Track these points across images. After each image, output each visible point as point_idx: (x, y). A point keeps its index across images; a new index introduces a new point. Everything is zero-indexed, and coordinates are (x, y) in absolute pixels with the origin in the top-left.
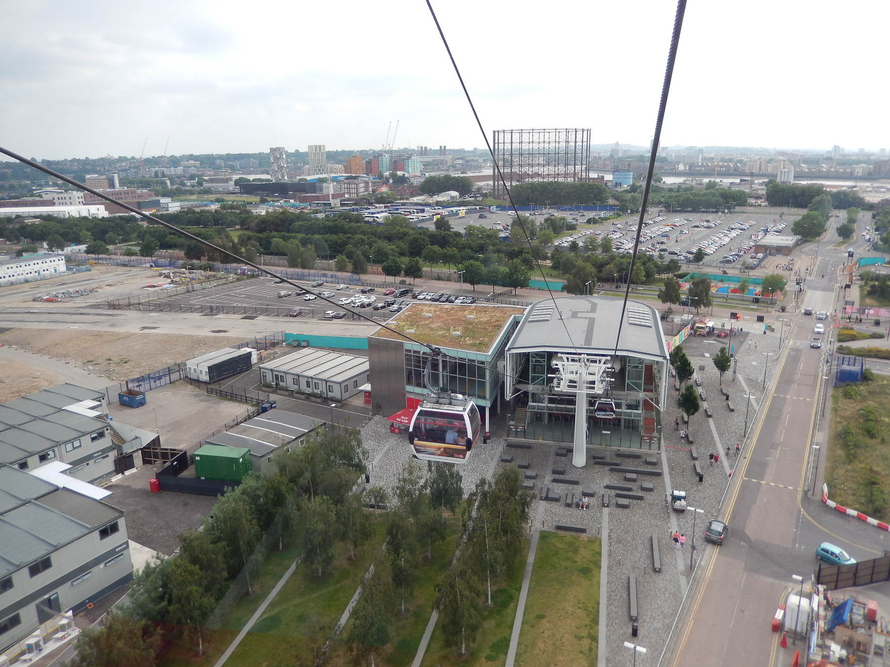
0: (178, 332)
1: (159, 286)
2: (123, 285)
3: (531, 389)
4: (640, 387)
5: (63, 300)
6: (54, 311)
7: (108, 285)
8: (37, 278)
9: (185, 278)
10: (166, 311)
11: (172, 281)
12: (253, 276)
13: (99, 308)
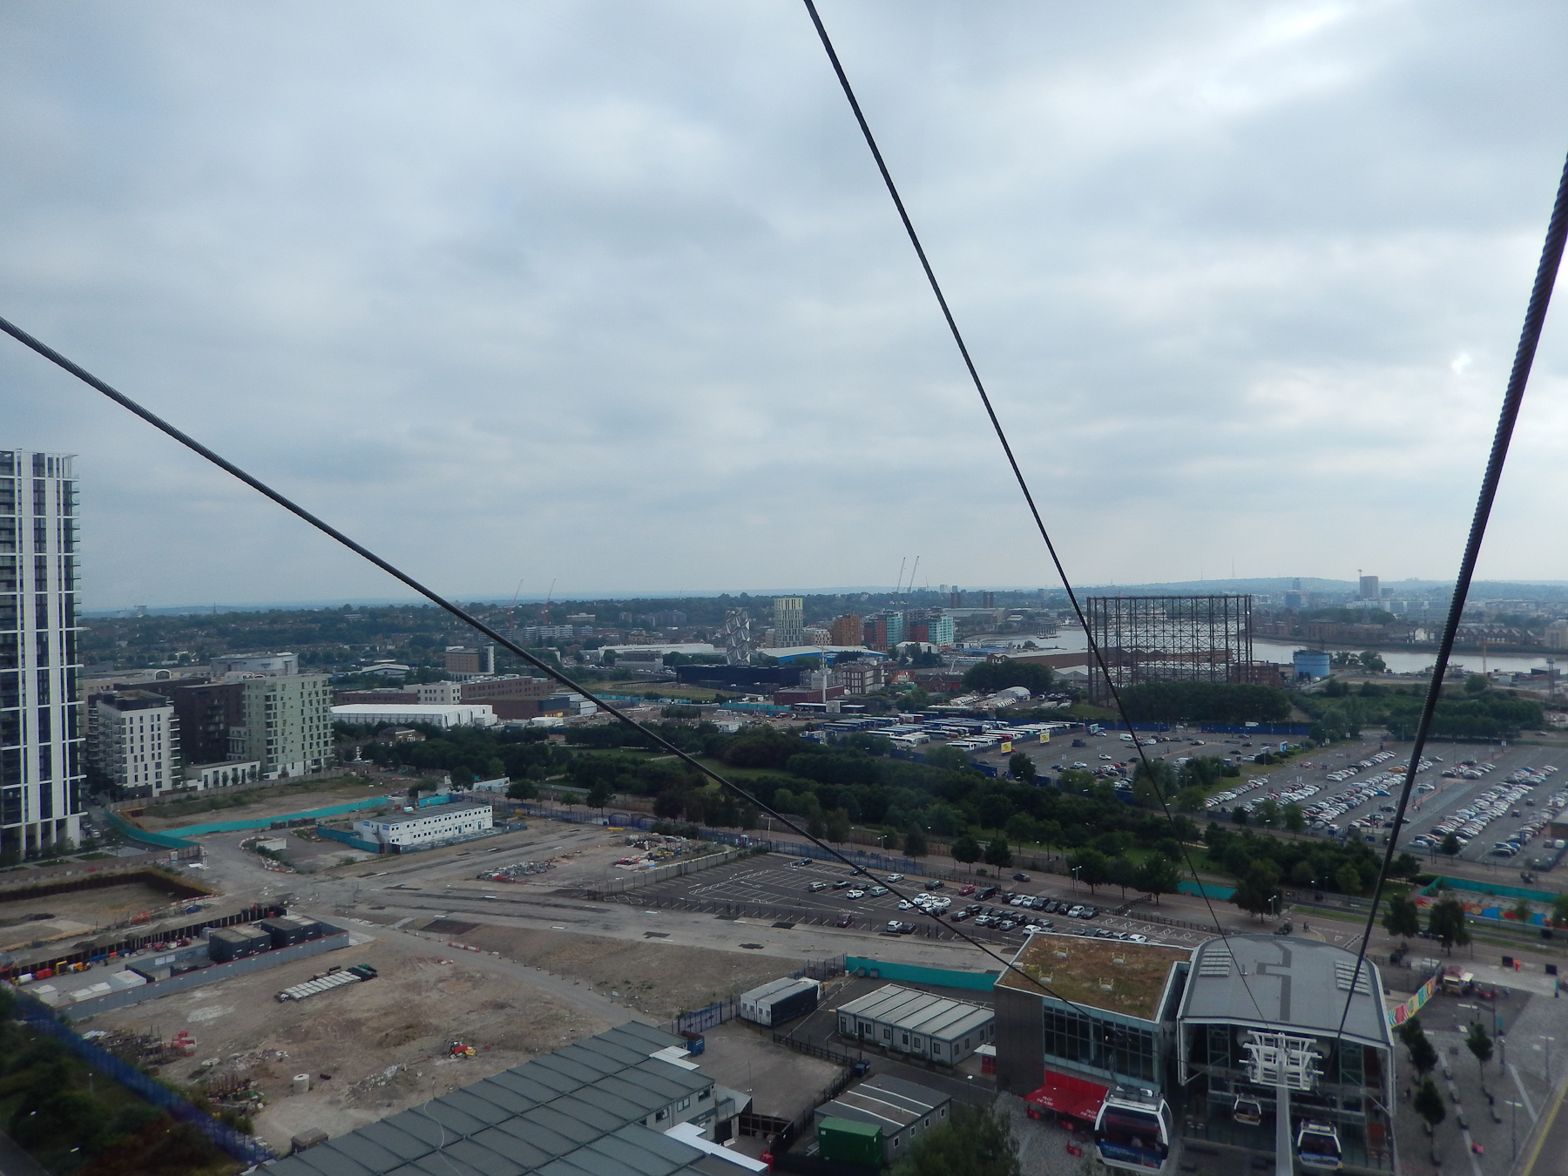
0: (698, 945)
1: (636, 862)
2: (584, 856)
3: (1211, 1070)
4: (1358, 1078)
5: (517, 879)
6: (517, 898)
7: (563, 857)
8: (459, 838)
9: (667, 849)
10: (665, 907)
11: (650, 854)
12: (760, 851)
13: (574, 897)
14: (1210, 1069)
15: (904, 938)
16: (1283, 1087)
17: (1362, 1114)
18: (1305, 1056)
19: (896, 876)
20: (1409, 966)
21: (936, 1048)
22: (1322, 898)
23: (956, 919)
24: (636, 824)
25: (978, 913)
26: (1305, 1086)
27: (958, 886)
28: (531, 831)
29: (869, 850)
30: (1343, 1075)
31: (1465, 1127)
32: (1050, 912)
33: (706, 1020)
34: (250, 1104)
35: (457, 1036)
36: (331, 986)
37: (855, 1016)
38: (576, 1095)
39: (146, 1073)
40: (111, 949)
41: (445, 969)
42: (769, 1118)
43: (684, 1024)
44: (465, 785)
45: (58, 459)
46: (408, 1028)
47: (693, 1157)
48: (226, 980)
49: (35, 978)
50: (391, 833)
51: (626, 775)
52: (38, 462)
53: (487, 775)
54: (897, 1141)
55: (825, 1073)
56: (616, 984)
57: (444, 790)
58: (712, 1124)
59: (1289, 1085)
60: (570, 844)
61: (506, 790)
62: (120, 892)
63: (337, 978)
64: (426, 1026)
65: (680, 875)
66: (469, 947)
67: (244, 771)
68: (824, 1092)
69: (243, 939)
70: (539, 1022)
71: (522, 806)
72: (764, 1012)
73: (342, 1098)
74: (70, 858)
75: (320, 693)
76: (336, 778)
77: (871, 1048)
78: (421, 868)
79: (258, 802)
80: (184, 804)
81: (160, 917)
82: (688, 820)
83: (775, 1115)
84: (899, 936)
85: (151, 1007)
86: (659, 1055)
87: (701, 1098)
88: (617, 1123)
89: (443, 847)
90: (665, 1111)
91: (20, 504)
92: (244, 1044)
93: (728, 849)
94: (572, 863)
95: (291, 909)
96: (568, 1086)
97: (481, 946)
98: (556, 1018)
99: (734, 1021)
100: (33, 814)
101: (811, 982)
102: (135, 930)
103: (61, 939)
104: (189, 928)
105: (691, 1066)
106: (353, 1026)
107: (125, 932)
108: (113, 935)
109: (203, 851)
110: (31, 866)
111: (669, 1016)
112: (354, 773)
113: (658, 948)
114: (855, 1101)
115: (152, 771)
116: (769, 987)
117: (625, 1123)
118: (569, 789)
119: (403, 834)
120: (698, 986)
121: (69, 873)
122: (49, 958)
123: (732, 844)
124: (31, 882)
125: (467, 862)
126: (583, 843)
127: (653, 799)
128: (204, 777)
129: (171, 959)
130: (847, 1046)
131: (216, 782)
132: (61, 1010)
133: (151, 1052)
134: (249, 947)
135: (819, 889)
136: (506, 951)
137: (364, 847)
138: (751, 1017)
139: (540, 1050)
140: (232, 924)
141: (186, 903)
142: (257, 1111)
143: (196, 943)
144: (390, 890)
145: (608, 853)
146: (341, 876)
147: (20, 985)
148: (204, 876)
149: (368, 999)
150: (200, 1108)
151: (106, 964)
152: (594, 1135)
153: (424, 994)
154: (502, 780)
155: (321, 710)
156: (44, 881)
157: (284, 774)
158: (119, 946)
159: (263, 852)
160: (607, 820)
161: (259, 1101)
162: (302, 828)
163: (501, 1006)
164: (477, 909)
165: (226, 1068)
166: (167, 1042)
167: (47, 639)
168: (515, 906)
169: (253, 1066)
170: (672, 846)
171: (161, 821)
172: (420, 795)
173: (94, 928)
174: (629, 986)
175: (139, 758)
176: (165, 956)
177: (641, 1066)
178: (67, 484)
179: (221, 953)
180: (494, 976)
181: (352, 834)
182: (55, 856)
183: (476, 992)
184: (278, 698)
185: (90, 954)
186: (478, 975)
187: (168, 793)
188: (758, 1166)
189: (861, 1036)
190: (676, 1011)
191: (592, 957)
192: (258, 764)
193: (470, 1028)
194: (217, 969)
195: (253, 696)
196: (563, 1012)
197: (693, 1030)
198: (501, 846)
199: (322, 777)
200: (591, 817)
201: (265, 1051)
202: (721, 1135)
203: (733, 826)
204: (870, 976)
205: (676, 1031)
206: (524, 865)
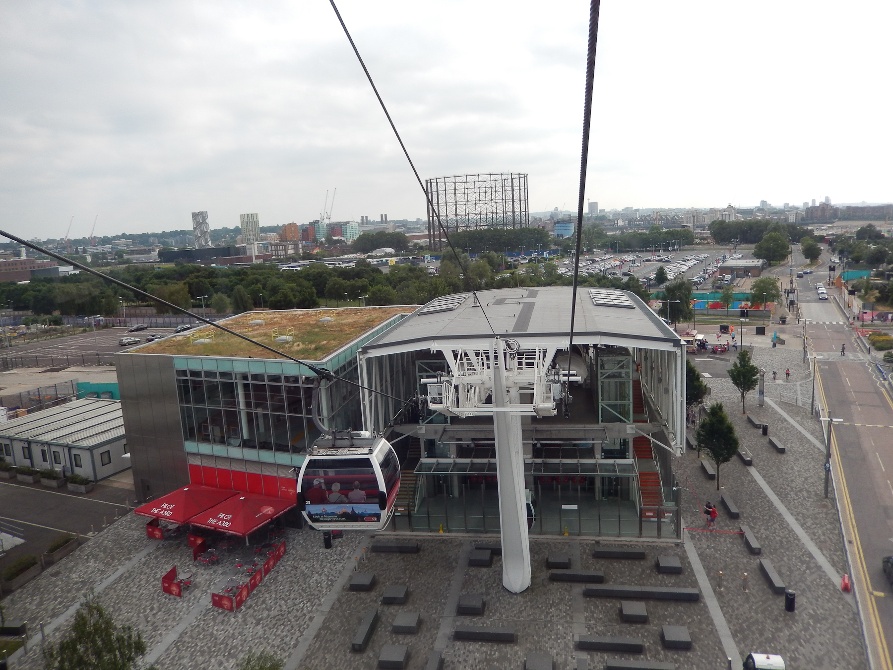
3: (423, 431)
4: (626, 414)
14: (422, 429)
17: (629, 461)
21: (76, 461)
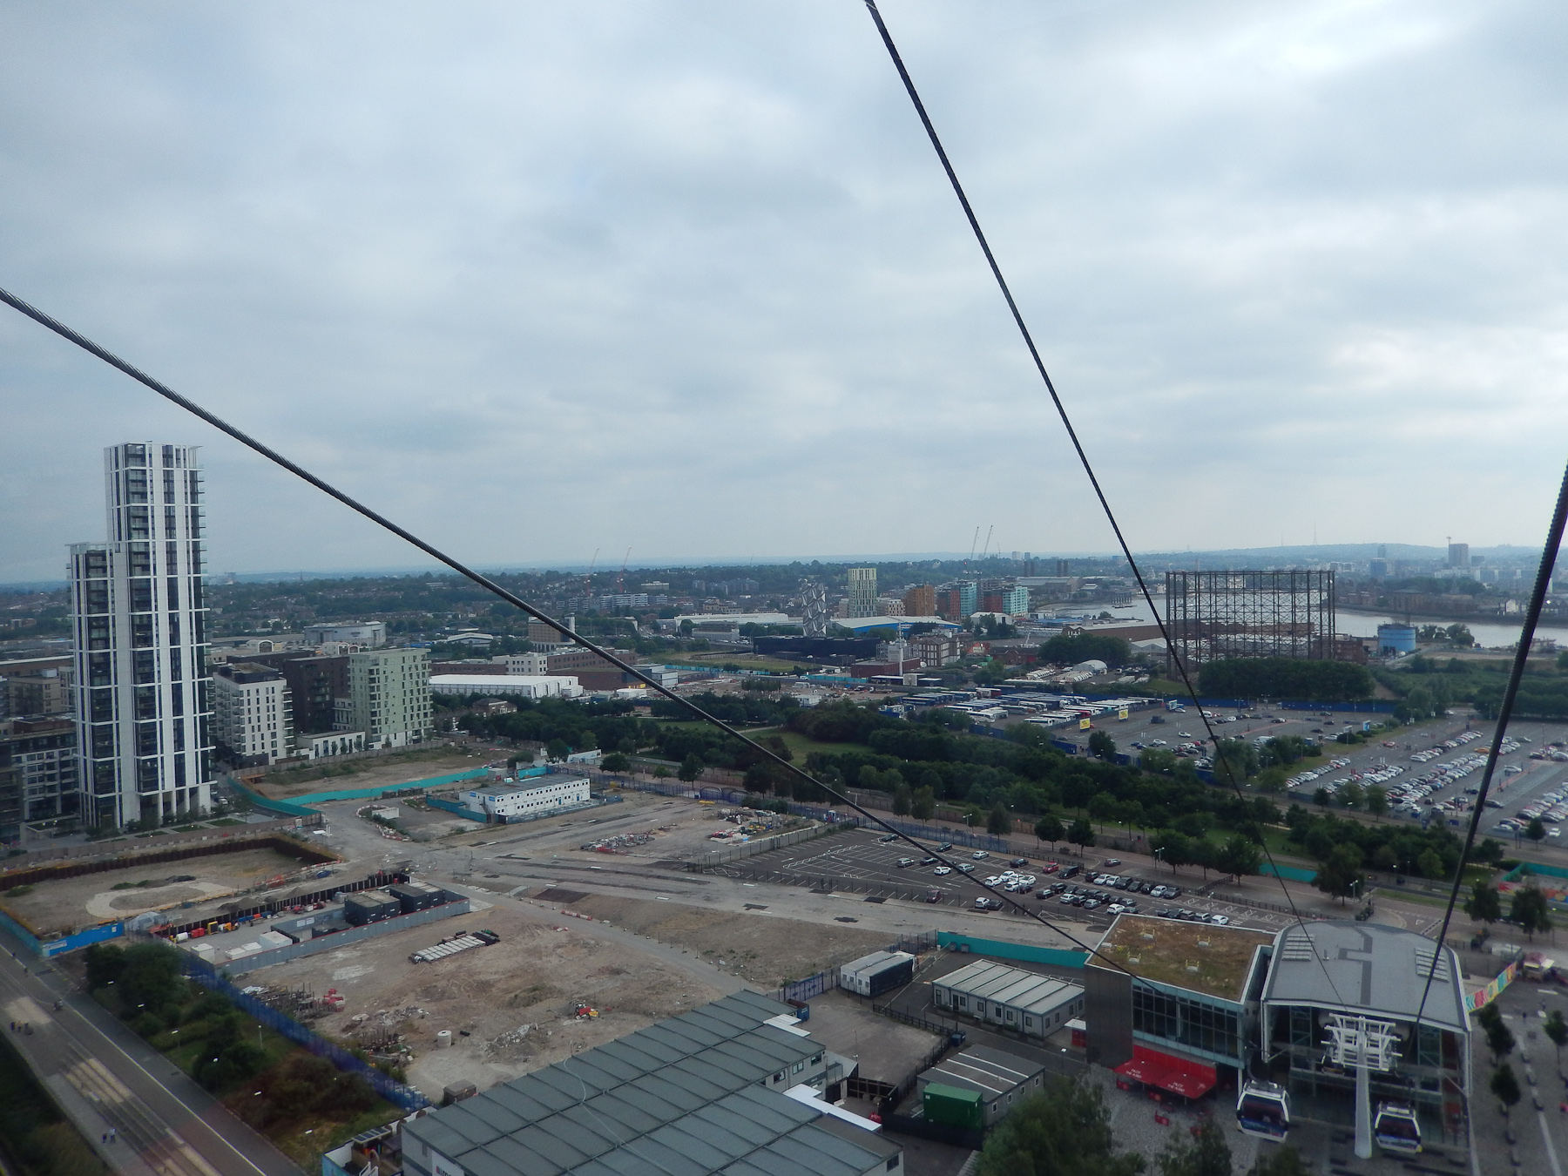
1: (729, 836)
2: (679, 829)
4: (1436, 1060)
5: (619, 850)
6: (621, 869)
7: (660, 829)
8: (559, 809)
9: (758, 824)
10: (763, 881)
11: (743, 828)
12: (847, 827)
13: (674, 869)
14: (1292, 1048)
15: (991, 914)
16: (1363, 1067)
17: (1439, 1093)
18: (1385, 1039)
19: (981, 853)
20: (1490, 952)
22: (1404, 882)
23: (1041, 897)
24: (727, 798)
25: (1062, 891)
26: (1384, 1067)
27: (1042, 864)
28: (627, 803)
29: (954, 827)
30: (1421, 1056)
31: (1541, 1109)
32: (1133, 891)
33: (809, 990)
34: (401, 1056)
35: (580, 998)
36: (460, 949)
37: (950, 989)
38: (700, 1056)
39: (305, 1025)
40: (255, 911)
41: (561, 936)
42: (876, 1082)
43: (789, 993)
44: (560, 758)
45: (184, 450)
46: (534, 990)
47: (812, 1115)
48: (362, 942)
49: (190, 937)
50: (497, 804)
51: (714, 750)
52: (167, 454)
53: (580, 748)
54: (995, 1106)
55: (923, 1042)
56: (722, 954)
57: (541, 760)
58: (824, 1087)
59: (1369, 1065)
60: (665, 817)
61: (599, 763)
62: (251, 856)
63: (463, 942)
64: (550, 988)
65: (773, 849)
66: (581, 916)
67: (350, 740)
68: (925, 1060)
69: (376, 904)
70: (654, 988)
71: (615, 778)
72: (864, 983)
73: (482, 1053)
74: (202, 824)
75: (420, 668)
76: (436, 748)
77: (966, 1020)
78: (527, 838)
79: (365, 771)
80: (299, 772)
81: (293, 881)
82: (777, 795)
83: (879, 1079)
84: (987, 913)
85: (298, 966)
86: (772, 1022)
87: (813, 1062)
88: (740, 1083)
89: (546, 818)
90: (782, 1073)
91: (152, 493)
92: (387, 1001)
93: (817, 824)
94: (668, 835)
95: (413, 876)
96: (692, 1048)
97: (592, 915)
98: (669, 985)
99: (834, 991)
100: (168, 783)
101: (906, 956)
102: (272, 893)
103: (207, 900)
104: (323, 892)
105: (803, 1033)
106: (484, 987)
107: (264, 895)
108: (253, 897)
109: (325, 819)
110: (167, 830)
111: (774, 984)
112: (453, 744)
113: (759, 919)
114: (955, 1069)
115: (268, 740)
116: (866, 959)
117: (747, 1083)
118: (658, 761)
119: (507, 805)
120: (798, 957)
121: (204, 838)
122: (200, 919)
123: (820, 819)
124: (172, 846)
125: (570, 833)
126: (679, 816)
127: (743, 774)
128: (316, 746)
129: (311, 921)
130: (943, 1016)
131: (326, 751)
132: (220, 966)
133: (305, 1007)
134: (382, 912)
135: (907, 865)
136: (617, 920)
137: (472, 817)
138: (851, 988)
139: (657, 1013)
140: (361, 889)
141: (315, 869)
142: (407, 1063)
143: (330, 907)
144: (500, 860)
145: (703, 826)
146: (455, 845)
147: (178, 943)
148: (330, 843)
149: (494, 963)
150: (357, 1060)
151: (252, 925)
152: (720, 1093)
153: (544, 959)
154: (595, 752)
155: (420, 683)
156: (183, 845)
157: (388, 744)
158: (262, 909)
159: (378, 820)
160: (698, 794)
161: (408, 1054)
162: (412, 798)
163: (617, 972)
164: (585, 879)
165: (375, 1023)
166: (319, 998)
167: (178, 619)
168: (619, 877)
169: (398, 1022)
170: (763, 820)
171: (279, 788)
172: (518, 766)
173: (236, 890)
174: (734, 955)
175: (256, 728)
176: (305, 918)
177: (756, 1032)
178: (193, 474)
179: (356, 917)
180: (607, 944)
181: (459, 804)
182: (190, 822)
183: (592, 958)
184: (381, 672)
185: (236, 916)
186: (593, 942)
187: (283, 761)
188: (873, 1126)
189: (956, 1008)
190: (780, 980)
191: (696, 927)
192: (363, 734)
193: (591, 992)
194: (353, 931)
195: (357, 670)
196: (673, 978)
197: (797, 998)
198: (600, 818)
199: (423, 747)
200: (682, 790)
201: (408, 1009)
202: (832, 1095)
203: (820, 801)
204: (962, 951)
205: (782, 999)
206: (623, 836)
